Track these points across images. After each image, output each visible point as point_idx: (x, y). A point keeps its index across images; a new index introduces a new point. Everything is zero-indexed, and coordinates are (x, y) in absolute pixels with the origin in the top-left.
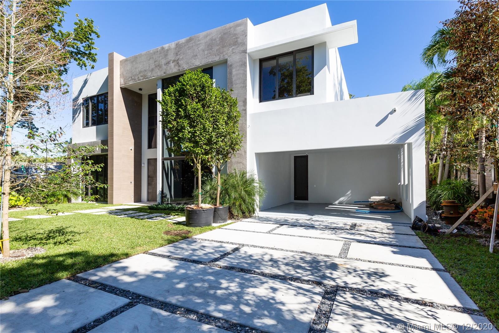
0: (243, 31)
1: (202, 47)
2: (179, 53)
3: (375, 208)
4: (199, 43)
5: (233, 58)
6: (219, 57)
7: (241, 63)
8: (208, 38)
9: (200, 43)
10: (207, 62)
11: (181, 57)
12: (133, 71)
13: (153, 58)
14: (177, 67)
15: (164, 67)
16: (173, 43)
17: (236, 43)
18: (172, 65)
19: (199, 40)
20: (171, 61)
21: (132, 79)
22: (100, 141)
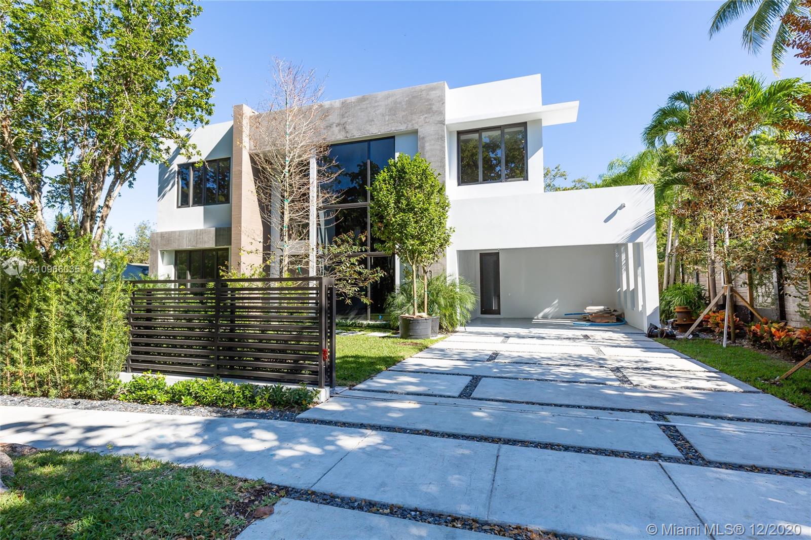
0: (439, 97)
1: (380, 110)
2: (347, 115)
3: (592, 321)
4: (376, 104)
5: (426, 130)
6: (406, 125)
7: (437, 136)
8: (390, 100)
9: (378, 106)
10: (388, 130)
11: (350, 121)
14: (343, 133)
15: (324, 131)
16: (337, 100)
17: (429, 110)
18: (336, 129)
19: (376, 102)
20: (335, 125)
22: (213, 230)
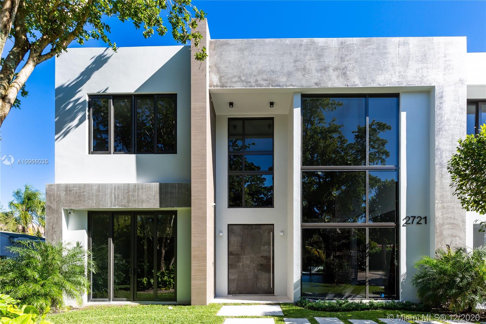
2: (347, 59)
4: (385, 51)
9: (387, 53)
11: (352, 66)
12: (244, 66)
13: (291, 54)
14: (343, 81)
15: (316, 74)
16: (334, 39)
17: (448, 67)
18: (333, 74)
20: (331, 68)
21: (242, 81)
22: (156, 186)
